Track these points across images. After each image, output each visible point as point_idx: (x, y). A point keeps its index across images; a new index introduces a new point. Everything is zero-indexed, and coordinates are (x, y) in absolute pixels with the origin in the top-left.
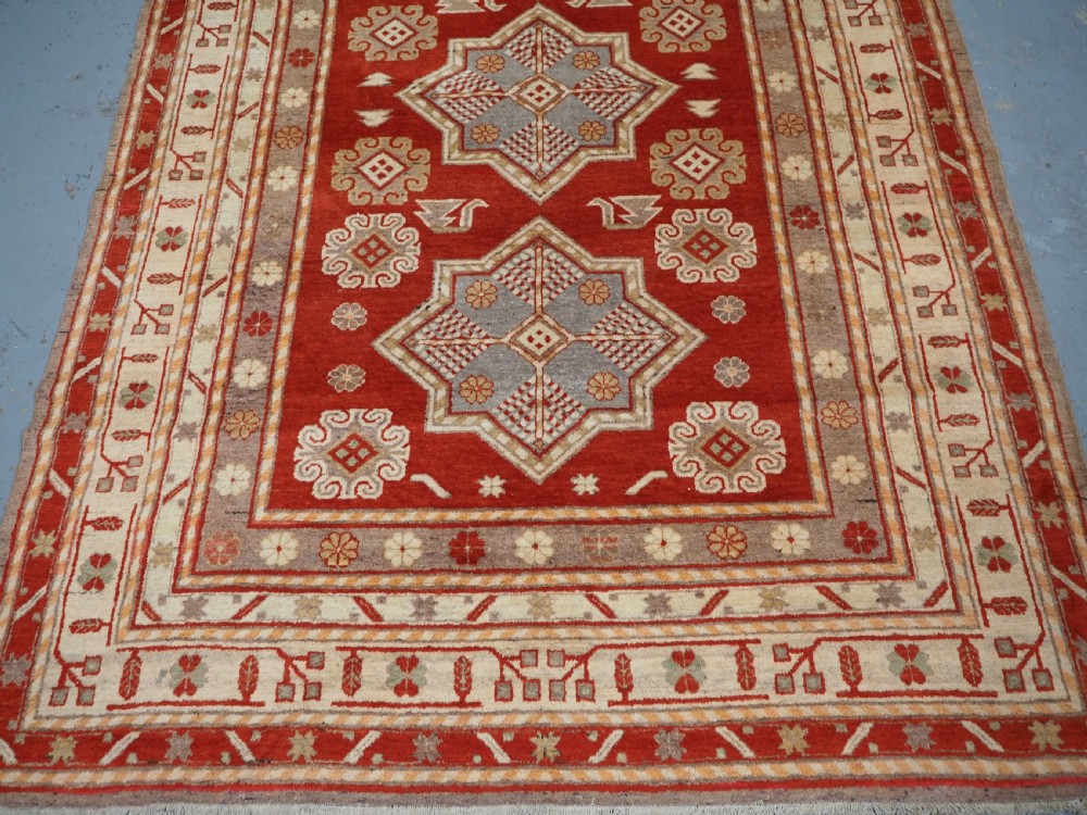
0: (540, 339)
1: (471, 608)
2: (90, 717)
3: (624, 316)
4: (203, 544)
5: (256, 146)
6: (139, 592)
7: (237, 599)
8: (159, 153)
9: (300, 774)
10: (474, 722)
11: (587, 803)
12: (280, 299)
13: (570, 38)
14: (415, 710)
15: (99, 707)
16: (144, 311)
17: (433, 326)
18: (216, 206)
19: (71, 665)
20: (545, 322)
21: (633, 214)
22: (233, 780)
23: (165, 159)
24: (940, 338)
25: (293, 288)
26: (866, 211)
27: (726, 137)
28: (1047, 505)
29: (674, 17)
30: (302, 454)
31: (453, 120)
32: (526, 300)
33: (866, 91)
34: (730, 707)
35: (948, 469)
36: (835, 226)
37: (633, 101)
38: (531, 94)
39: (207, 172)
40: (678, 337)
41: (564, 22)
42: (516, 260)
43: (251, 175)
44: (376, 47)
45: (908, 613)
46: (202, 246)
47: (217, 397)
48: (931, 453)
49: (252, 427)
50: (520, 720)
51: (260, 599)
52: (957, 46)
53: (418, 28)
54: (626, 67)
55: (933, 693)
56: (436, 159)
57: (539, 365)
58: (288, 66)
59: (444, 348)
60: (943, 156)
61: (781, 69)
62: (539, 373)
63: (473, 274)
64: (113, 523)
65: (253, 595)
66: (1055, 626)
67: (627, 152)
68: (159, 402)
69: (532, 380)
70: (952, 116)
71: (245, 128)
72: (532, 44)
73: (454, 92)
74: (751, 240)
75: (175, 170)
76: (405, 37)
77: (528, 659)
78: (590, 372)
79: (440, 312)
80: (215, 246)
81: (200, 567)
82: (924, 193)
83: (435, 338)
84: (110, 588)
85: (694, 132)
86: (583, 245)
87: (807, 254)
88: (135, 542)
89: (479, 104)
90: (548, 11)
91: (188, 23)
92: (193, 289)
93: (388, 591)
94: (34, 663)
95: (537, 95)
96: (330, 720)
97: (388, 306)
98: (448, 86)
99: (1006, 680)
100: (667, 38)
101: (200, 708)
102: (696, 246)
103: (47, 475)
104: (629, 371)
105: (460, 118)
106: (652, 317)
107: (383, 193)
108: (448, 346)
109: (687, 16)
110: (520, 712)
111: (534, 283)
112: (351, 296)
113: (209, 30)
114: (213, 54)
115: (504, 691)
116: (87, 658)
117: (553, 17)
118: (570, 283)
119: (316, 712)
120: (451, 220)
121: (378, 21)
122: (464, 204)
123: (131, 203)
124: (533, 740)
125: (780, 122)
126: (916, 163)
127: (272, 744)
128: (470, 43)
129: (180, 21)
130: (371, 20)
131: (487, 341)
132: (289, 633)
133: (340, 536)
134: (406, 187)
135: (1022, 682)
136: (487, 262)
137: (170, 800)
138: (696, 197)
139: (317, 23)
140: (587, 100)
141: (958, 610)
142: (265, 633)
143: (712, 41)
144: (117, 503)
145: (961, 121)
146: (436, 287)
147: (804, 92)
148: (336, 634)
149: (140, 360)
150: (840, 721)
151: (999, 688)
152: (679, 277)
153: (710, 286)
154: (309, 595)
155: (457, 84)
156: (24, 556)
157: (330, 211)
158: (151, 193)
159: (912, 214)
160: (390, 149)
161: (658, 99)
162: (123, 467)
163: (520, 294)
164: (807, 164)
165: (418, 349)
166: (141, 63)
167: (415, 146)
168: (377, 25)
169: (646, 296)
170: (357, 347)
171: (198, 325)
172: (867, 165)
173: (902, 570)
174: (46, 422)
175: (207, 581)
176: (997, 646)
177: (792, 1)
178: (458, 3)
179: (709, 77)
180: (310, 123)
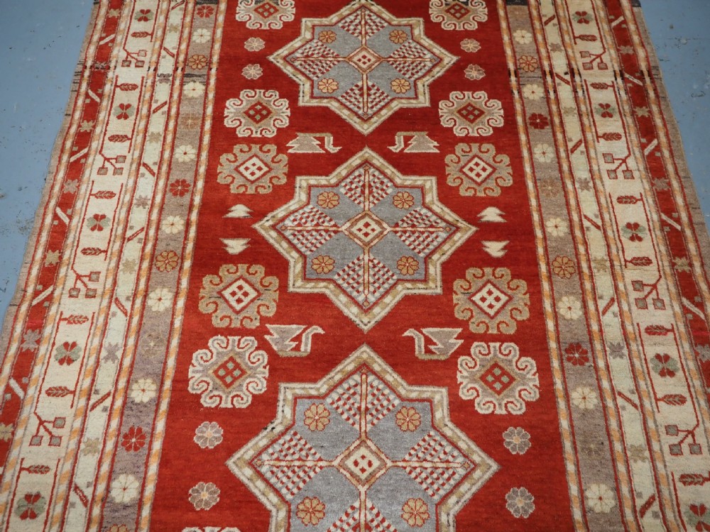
0: (364, 464)
3: (432, 443)
5: (140, 268)
8: (63, 271)
12: (152, 416)
13: (391, 180)
16: (41, 423)
17: (277, 447)
18: (106, 324)
20: (368, 447)
21: (440, 346)
23: (67, 277)
24: (689, 476)
25: (164, 406)
26: (625, 351)
27: (514, 276)
29: (471, 165)
31: (298, 251)
32: (353, 424)
33: (622, 239)
36: (601, 364)
37: (440, 240)
39: (99, 292)
40: (476, 466)
41: (386, 164)
42: (345, 386)
43: (135, 295)
44: (239, 180)
46: (92, 361)
47: (96, 511)
52: (692, 201)
53: (273, 165)
54: (434, 208)
56: (283, 287)
57: (363, 489)
58: (169, 195)
59: (285, 469)
60: (685, 301)
61: (556, 215)
62: (363, 497)
63: (310, 397)
67: (434, 288)
68: (48, 513)
69: (357, 505)
70: (691, 265)
71: (132, 251)
72: (361, 184)
73: (299, 225)
74: (534, 375)
75: (74, 289)
76: (262, 172)
78: (403, 498)
79: (283, 434)
80: (102, 362)
82: (670, 335)
83: (278, 459)
85: (488, 270)
86: (400, 373)
87: (579, 390)
89: (318, 237)
90: (374, 154)
91: (92, 152)
92: (82, 402)
95: (365, 230)
97: (241, 427)
98: (295, 220)
100: (466, 183)
102: (490, 378)
104: (436, 498)
105: (303, 250)
106: (456, 447)
107: (240, 317)
108: (288, 467)
109: (482, 164)
111: (359, 408)
112: (211, 415)
113: (108, 160)
114: (110, 182)
117: (378, 161)
118: (389, 410)
120: (294, 344)
121: (241, 157)
122: (304, 331)
123: (37, 317)
125: (556, 264)
126: (663, 308)
128: (313, 180)
129: (85, 151)
130: (236, 157)
131: (321, 464)
134: (258, 312)
136: (322, 386)
138: (490, 332)
139: (193, 157)
140: (403, 238)
143: (502, 188)
145: (698, 270)
146: (280, 409)
147: (574, 238)
149: (36, 472)
152: (477, 408)
153: (501, 417)
155: (301, 219)
157: (197, 332)
158: (54, 309)
159: (662, 354)
160: (247, 276)
161: (460, 239)
163: (348, 419)
164: (578, 304)
165: (264, 469)
166: (52, 188)
167: (267, 274)
168: (240, 161)
169: (450, 425)
170: (214, 466)
171: (84, 439)
172: (625, 307)
177: (563, 154)
178: (304, 144)
179: (499, 219)
180: (184, 248)
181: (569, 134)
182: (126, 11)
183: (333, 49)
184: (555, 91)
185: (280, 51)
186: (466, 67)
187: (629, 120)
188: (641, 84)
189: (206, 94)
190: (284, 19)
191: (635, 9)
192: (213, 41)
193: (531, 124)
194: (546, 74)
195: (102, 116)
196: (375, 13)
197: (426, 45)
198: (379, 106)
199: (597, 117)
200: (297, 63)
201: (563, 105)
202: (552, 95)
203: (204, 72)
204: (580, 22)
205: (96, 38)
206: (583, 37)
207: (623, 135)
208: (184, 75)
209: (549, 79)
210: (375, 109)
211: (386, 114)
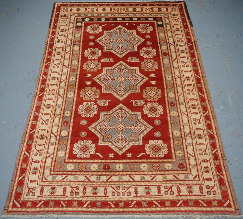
0: (121, 127)
1: (107, 178)
2: (34, 198)
3: (137, 123)
4: (55, 166)
5: (65, 88)
6: (43, 175)
7: (62, 176)
8: (46, 89)
9: (75, 209)
10: (108, 200)
11: (129, 215)
12: (70, 119)
13: (127, 68)
14: (97, 197)
15: (36, 196)
16: (43, 120)
17: (100, 124)
18: (57, 100)
19: (30, 188)
20: (122, 124)
21: (139, 103)
22: (62, 210)
24: (198, 129)
25: (73, 116)
26: (184, 104)
27: (158, 88)
28: (217, 161)
29: (148, 64)
30: (75, 149)
31: (104, 84)
33: (185, 80)
34: (156, 197)
35: (198, 154)
36: (178, 106)
37: (139, 81)
38: (119, 79)
39: (55, 93)
40: (147, 127)
41: (126, 64)
42: (116, 112)
43: (64, 94)
44: (89, 69)
45: (190, 180)
46: (54, 108)
47: (58, 138)
48: (195, 150)
49: (65, 144)
50: (116, 199)
51: (67, 176)
52: (203, 72)
53: (97, 65)
54: (138, 74)
55: (194, 195)
56: (101, 92)
57: (121, 132)
58: (71, 72)
59: (102, 129)
60: (200, 93)
61: (169, 75)
62: (121, 134)
63: (108, 114)
64: (38, 162)
65: (65, 176)
66: (217, 183)
67: (138, 91)
68: (46, 138)
69: (119, 135)
70: (202, 85)
71: (63, 84)
72: (120, 69)
73: (104, 78)
74: (162, 109)
75: (49, 93)
76: (94, 67)
77: (118, 188)
78: (130, 134)
79: (101, 122)
80: (57, 108)
81: (55, 170)
82: (196, 100)
83: (100, 127)
84: (38, 174)
85: (151, 87)
86: (129, 109)
87: (173, 112)
88: (42, 165)
89: (109, 81)
90: (123, 62)
91: (51, 63)
92: (53, 116)
93: (91, 175)
94: (23, 188)
95: (121, 79)
96: (80, 199)
97: (91, 120)
99: (208, 193)
100: (146, 68)
101: (55, 197)
102: (151, 110)
103: (25, 152)
104: (138, 134)
105: (105, 84)
106: (143, 124)
107: (90, 98)
109: (150, 64)
110: (117, 198)
111: (120, 117)
112: (84, 118)
113: (55, 64)
114: (56, 69)
115: (113, 194)
116: (33, 187)
117: (124, 64)
118: (127, 117)
119: (78, 198)
120: (104, 104)
121: (89, 63)
122: (106, 101)
123: (40, 99)
124: (119, 203)
125: (168, 86)
126: (194, 94)
127: (69, 204)
128: (108, 68)
129: (49, 62)
130: (88, 63)
131: (111, 128)
132: (72, 183)
133: (82, 165)
134: (95, 97)
135: (211, 193)
136: (111, 112)
137: (50, 214)
138: (152, 100)
139: (77, 63)
140: (130, 81)
141: (199, 180)
142: (68, 183)
143: (155, 69)
144: (39, 158)
145: (203, 86)
146: (101, 117)
147: (173, 80)
148: (81, 183)
149: (43, 130)
150: (176, 200)
151: (206, 194)
152: (148, 116)
153: (154, 118)
154: (76, 176)
156: (21, 168)
157: (80, 101)
158: (44, 97)
159: (193, 104)
160: (92, 89)
161: (144, 81)
162: (40, 151)
163: (117, 119)
164: (173, 94)
165: (97, 129)
166: (42, 71)
167: (97, 89)
168: (89, 64)
169: (142, 119)
170: (85, 128)
171: (54, 124)
172: (185, 95)
173: (189, 172)
174: (24, 142)
175: (56, 173)
176: (206, 187)
177: (171, 62)
178: (105, 60)
179: (155, 76)
180: (76, 84)
181: (173, 57)
182: (57, 30)
183: (112, 38)
184: (170, 47)
185: (98, 39)
186: (147, 42)
187: (188, 54)
188: (192, 45)
189: (80, 49)
190: (99, 31)
191: (192, 27)
192: (81, 37)
193: (163, 55)
195: (53, 54)
196: (123, 29)
197: (137, 37)
198: (124, 51)
199: (180, 53)
200: (103, 42)
201: (172, 50)
202: (169, 48)
203: (79, 44)
204: (177, 31)
205: (50, 36)
206: (177, 34)
207: (187, 57)
208: (74, 45)
209: (168, 44)
210: (123, 52)
211: (126, 53)
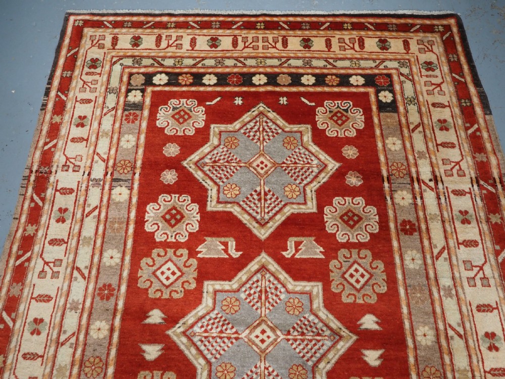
5: (70, 374)
13: (284, 286)
29: (352, 271)
31: (205, 358)
33: (482, 348)
37: (325, 348)
44: (156, 285)
53: (185, 269)
54: (321, 314)
58: (97, 299)
61: (425, 324)
71: (65, 356)
72: (259, 289)
73: (206, 331)
76: (175, 277)
89: (222, 344)
90: (270, 260)
91: (34, 256)
95: (261, 337)
98: (202, 326)
100: (348, 289)
105: (209, 356)
109: (361, 270)
113: (47, 263)
114: (47, 286)
117: (273, 266)
121: (159, 261)
125: (425, 374)
128: (218, 285)
129: (28, 254)
130: (154, 261)
139: (118, 261)
140: (294, 346)
143: (378, 294)
147: (440, 347)
155: (208, 325)
161: (342, 347)
168: (157, 265)
177: (429, 261)
178: (211, 248)
179: (375, 327)
180: (108, 354)
181: (434, 241)
182: (67, 117)
183: (235, 154)
184: (422, 198)
185: (192, 156)
186: (346, 173)
187: (485, 227)
188: (494, 191)
189: (130, 198)
190: (196, 125)
191: (487, 117)
192: (137, 146)
193: (402, 230)
194: (414, 180)
195: (44, 219)
196: (271, 120)
197: (313, 151)
198: (274, 212)
199: (458, 224)
200: (206, 168)
201: (428, 212)
202: (419, 201)
203: (129, 176)
204: (441, 129)
205: (41, 143)
206: (444, 145)
207: (480, 242)
208: (113, 180)
209: (416, 185)
210: (271, 214)
211: (280, 219)
